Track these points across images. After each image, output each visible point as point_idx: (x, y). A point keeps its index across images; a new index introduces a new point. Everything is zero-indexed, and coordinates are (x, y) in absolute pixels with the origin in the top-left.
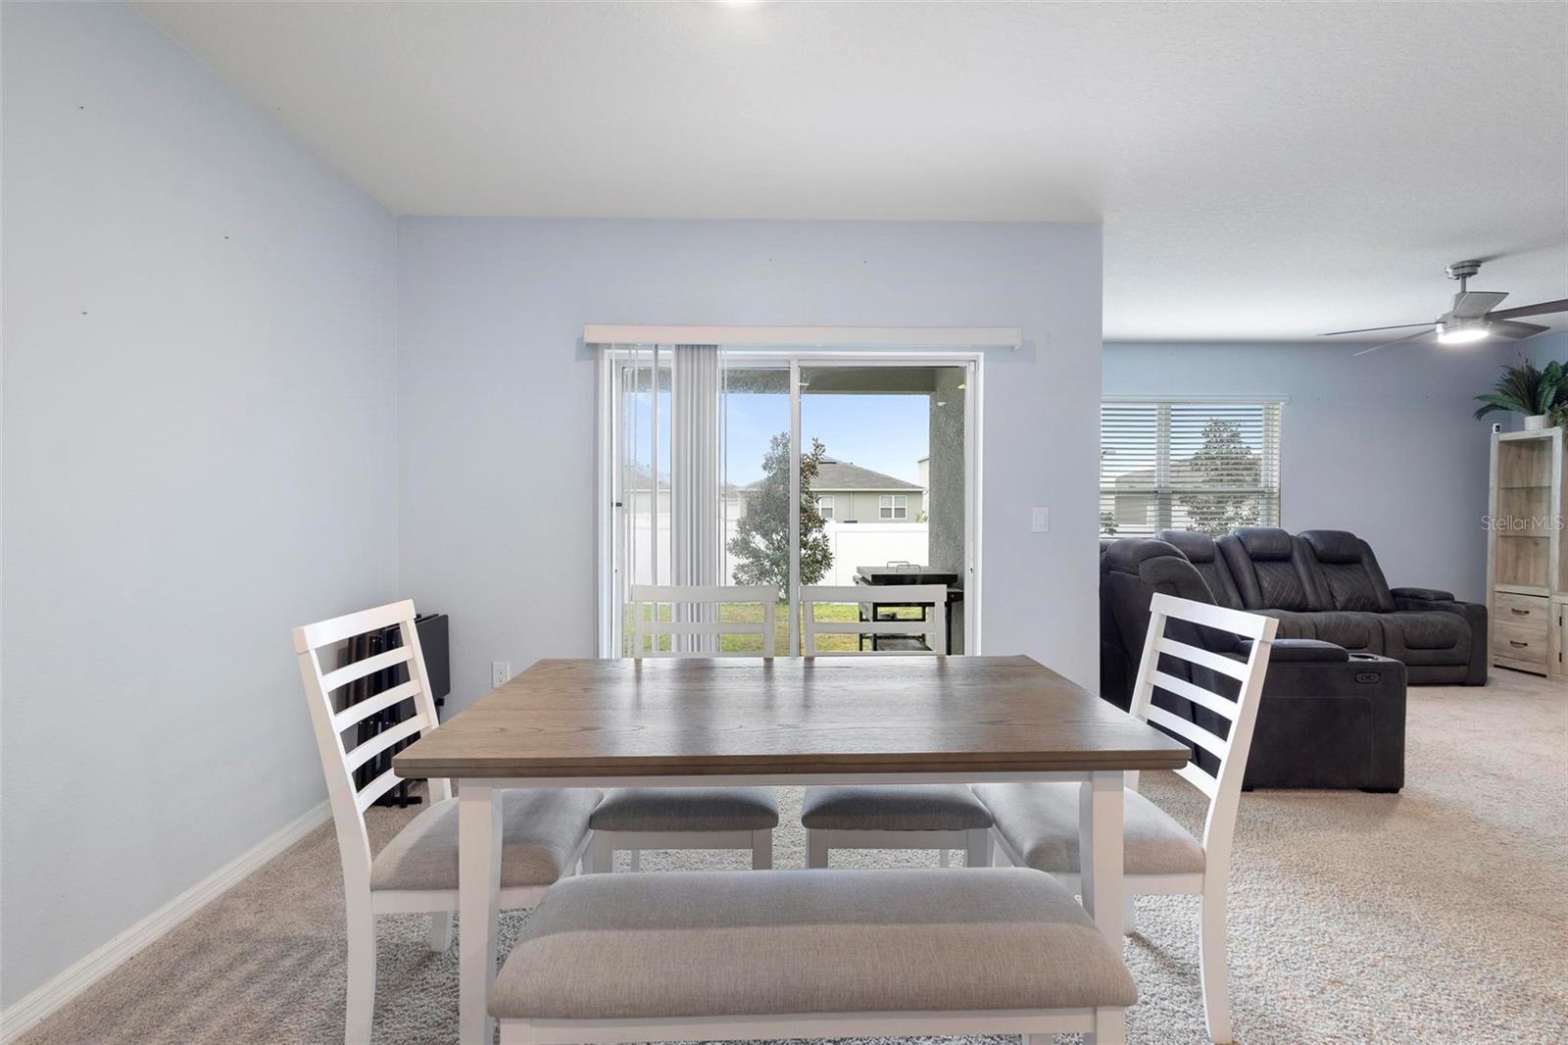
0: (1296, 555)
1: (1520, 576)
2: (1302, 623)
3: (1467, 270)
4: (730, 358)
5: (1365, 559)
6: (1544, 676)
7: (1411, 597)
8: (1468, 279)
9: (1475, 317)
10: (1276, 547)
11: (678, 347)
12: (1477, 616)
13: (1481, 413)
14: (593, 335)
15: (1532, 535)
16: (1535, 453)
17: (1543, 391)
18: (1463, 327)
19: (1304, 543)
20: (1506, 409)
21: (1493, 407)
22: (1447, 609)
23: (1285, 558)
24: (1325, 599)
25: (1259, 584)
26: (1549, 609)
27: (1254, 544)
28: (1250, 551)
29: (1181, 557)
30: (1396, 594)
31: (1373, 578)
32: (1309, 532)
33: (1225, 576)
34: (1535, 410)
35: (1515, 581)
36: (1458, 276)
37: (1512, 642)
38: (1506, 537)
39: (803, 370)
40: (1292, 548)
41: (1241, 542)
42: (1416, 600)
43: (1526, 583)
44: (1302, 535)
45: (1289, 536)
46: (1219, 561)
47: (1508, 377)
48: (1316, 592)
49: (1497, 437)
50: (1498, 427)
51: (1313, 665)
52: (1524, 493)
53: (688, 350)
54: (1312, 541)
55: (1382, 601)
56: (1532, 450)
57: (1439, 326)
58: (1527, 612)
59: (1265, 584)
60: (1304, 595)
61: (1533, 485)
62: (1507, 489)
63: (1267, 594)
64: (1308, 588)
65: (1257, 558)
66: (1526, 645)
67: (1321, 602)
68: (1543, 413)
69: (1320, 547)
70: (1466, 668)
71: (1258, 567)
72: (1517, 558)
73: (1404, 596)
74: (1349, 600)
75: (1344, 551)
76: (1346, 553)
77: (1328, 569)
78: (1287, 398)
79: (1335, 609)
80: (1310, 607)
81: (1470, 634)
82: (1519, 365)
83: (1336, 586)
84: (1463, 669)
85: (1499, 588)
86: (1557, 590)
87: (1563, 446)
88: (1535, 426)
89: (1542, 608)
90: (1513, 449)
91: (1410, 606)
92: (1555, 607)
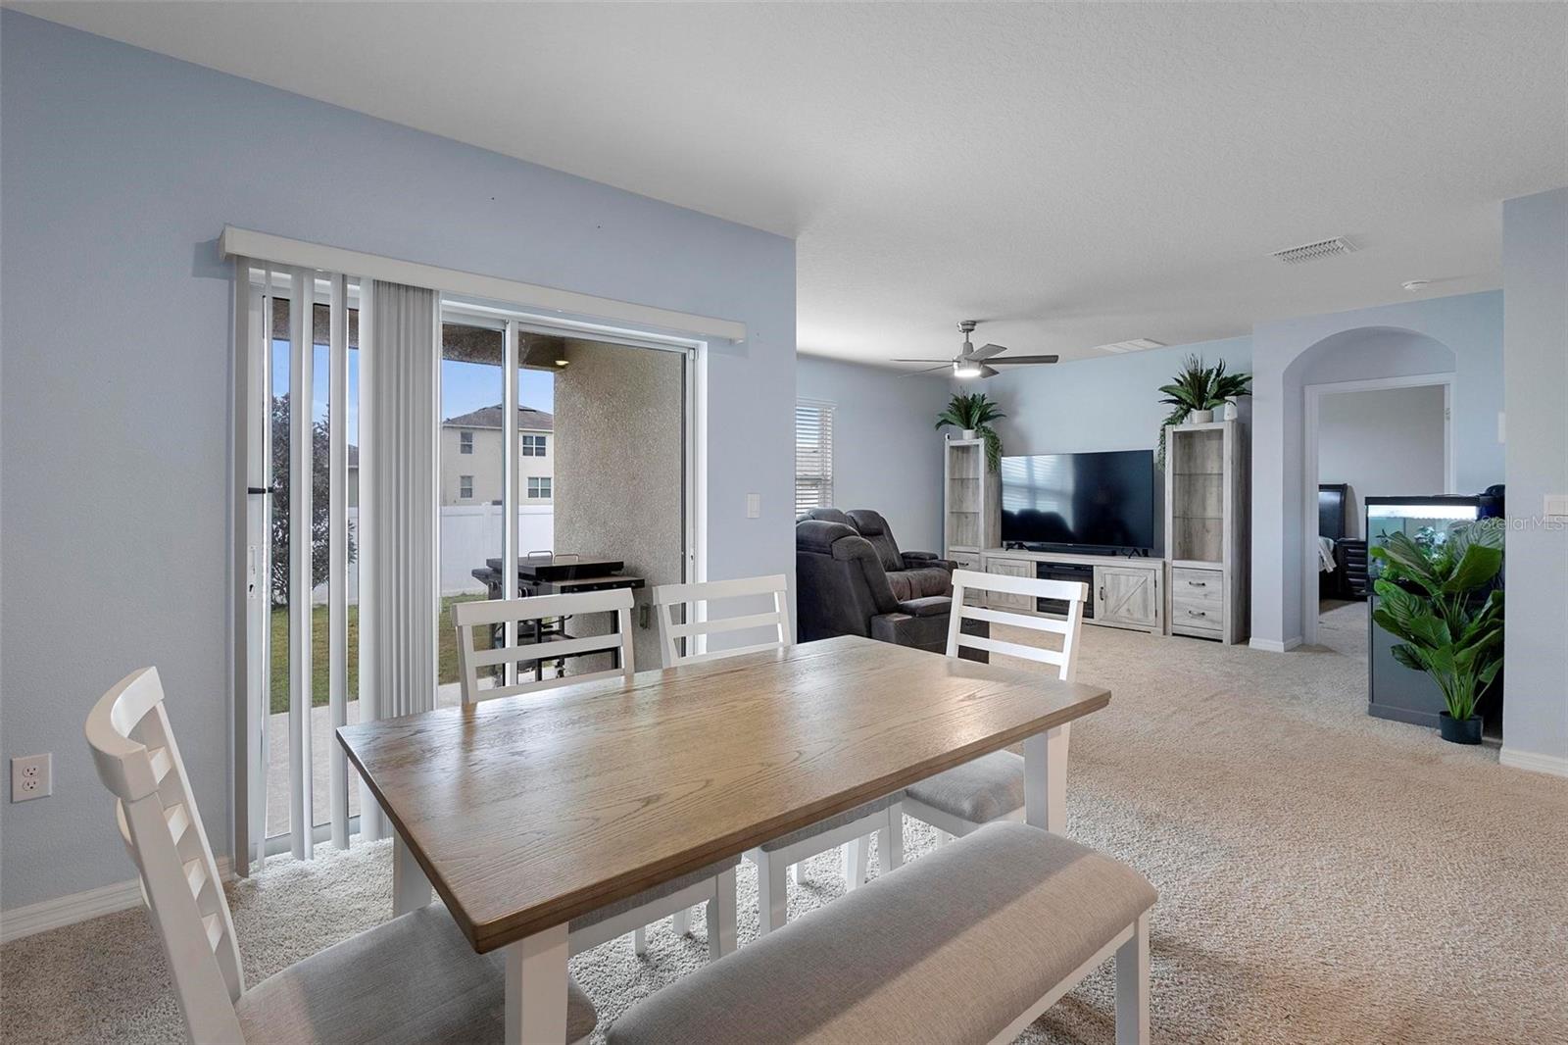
1: (963, 539)
3: (969, 327)
4: (449, 309)
5: (885, 532)
7: (914, 558)
8: (970, 334)
9: (976, 361)
11: (377, 283)
13: (939, 424)
14: (237, 243)
15: (969, 511)
16: (970, 456)
17: (973, 413)
18: (968, 367)
19: (851, 520)
20: (954, 424)
21: (945, 421)
22: (938, 566)
26: (980, 561)
29: (855, 534)
30: (904, 556)
31: (891, 546)
32: (855, 512)
34: (968, 426)
35: (956, 543)
36: (964, 330)
38: (952, 512)
39: (524, 336)
42: (918, 561)
43: (970, 545)
44: (848, 514)
45: (842, 514)
47: (954, 402)
49: (949, 443)
50: (948, 435)
52: (962, 482)
53: (392, 289)
54: (856, 519)
55: (898, 564)
56: (963, 452)
57: (955, 364)
58: (968, 565)
61: (964, 477)
62: (953, 480)
68: (972, 428)
69: (860, 523)
72: (958, 527)
73: (910, 558)
75: (875, 527)
78: (836, 404)
82: (961, 396)
85: (951, 549)
86: (982, 548)
87: (986, 452)
88: (968, 437)
89: (975, 561)
90: (955, 451)
91: (914, 565)
92: (983, 560)
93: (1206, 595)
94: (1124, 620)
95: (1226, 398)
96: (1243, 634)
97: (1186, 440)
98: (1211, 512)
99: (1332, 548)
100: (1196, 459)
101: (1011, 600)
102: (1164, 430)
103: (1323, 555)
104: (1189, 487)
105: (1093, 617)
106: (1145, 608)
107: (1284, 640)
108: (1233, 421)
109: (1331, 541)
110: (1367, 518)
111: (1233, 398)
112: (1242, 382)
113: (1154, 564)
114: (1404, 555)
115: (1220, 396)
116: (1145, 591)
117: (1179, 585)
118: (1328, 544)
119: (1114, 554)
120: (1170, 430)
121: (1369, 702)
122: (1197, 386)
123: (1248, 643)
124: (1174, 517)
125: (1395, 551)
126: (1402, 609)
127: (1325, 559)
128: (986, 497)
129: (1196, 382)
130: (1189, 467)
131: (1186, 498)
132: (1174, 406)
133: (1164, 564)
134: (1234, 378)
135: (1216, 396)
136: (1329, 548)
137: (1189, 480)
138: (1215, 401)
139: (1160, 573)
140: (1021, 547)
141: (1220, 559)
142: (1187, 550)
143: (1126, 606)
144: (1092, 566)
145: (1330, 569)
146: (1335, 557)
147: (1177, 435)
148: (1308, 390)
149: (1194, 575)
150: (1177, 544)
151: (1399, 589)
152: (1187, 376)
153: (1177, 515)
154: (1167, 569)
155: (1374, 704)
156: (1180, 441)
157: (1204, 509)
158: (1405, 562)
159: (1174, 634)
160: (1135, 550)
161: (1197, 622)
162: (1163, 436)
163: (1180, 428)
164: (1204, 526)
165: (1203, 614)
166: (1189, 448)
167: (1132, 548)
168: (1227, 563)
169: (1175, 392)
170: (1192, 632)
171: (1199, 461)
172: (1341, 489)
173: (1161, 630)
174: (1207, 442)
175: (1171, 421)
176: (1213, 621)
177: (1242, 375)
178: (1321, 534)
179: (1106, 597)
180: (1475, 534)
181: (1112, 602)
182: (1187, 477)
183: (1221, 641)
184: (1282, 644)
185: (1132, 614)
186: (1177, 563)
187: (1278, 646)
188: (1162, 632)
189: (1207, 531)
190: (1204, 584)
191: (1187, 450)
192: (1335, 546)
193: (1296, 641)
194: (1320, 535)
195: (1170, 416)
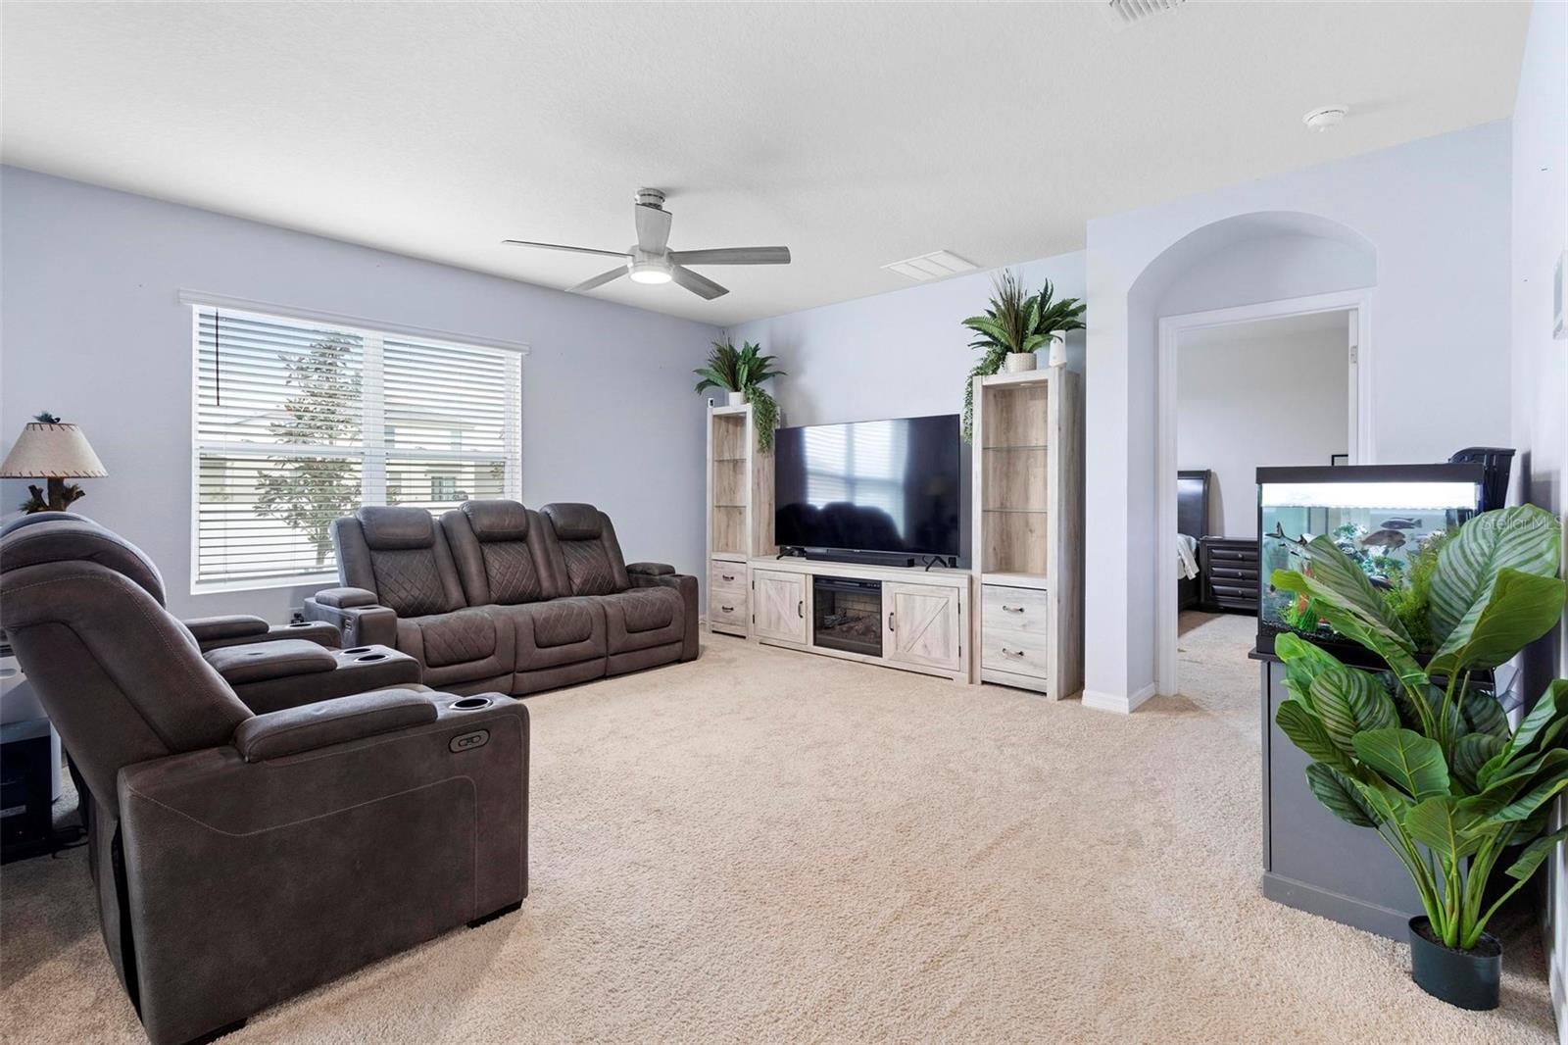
0: (533, 534)
1: (730, 544)
2: (520, 619)
3: (655, 200)
5: (605, 534)
6: (744, 637)
7: (642, 572)
10: (508, 524)
12: (690, 588)
13: (701, 386)
15: (738, 504)
16: (739, 428)
17: (739, 369)
19: (542, 519)
20: (718, 385)
21: (709, 382)
22: (667, 584)
23: (519, 538)
24: (561, 582)
25: (486, 572)
26: (746, 574)
27: (484, 523)
28: (478, 529)
30: (632, 571)
31: (611, 554)
32: (550, 506)
33: (445, 564)
34: (736, 389)
35: (726, 549)
36: (646, 207)
37: (723, 608)
38: (720, 507)
40: (528, 523)
41: (468, 518)
42: (645, 576)
43: (735, 551)
44: (542, 510)
45: (525, 511)
46: (440, 547)
47: (717, 354)
48: (552, 576)
49: (711, 411)
50: (712, 401)
51: (370, 744)
52: (731, 465)
54: (552, 515)
55: (619, 580)
56: (734, 424)
58: (732, 578)
59: (493, 572)
60: (538, 581)
62: (719, 461)
63: (494, 586)
64: (543, 572)
65: (487, 539)
66: (732, 609)
67: (557, 588)
68: (740, 390)
69: (560, 522)
70: (681, 644)
71: (486, 550)
72: (728, 526)
73: (636, 573)
74: (585, 582)
75: (584, 526)
76: (585, 528)
77: (567, 548)
78: (527, 348)
79: (571, 594)
80: (544, 594)
81: (683, 608)
82: (725, 345)
83: (574, 567)
84: (678, 646)
85: (713, 557)
86: (750, 556)
87: (756, 422)
88: (735, 402)
89: (742, 574)
90: (723, 424)
91: (641, 582)
92: (750, 571)
93: (1024, 626)
94: (922, 661)
95: (1052, 333)
96: (1074, 685)
97: (1003, 398)
98: (1034, 504)
99: (1194, 548)
100: (1016, 428)
101: (782, 630)
102: (971, 384)
103: (1184, 557)
104: (1008, 468)
105: (881, 656)
106: (946, 643)
107: (1128, 696)
108: (1061, 368)
109: (1193, 540)
110: (1260, 510)
111: (1061, 333)
112: (1075, 313)
113: (955, 578)
114: (1339, 585)
115: (1044, 329)
116: (946, 619)
117: (990, 611)
118: (1189, 543)
119: (911, 564)
120: (979, 383)
121: (1262, 870)
122: (1013, 316)
123: (1081, 697)
124: (985, 511)
125: (1321, 580)
126: (1333, 700)
127: (1186, 562)
128: (757, 485)
129: (1011, 310)
130: (1008, 440)
131: (1004, 483)
132: (986, 349)
133: (971, 580)
134: (1065, 304)
135: (1037, 331)
136: (1191, 549)
137: (1008, 457)
138: (1038, 338)
139: (964, 593)
140: (802, 554)
141: (1044, 574)
142: (1005, 561)
143: (920, 642)
144: (881, 581)
145: (1192, 576)
146: (1197, 560)
147: (992, 392)
148: (1163, 323)
149: (1009, 595)
150: (991, 550)
151: (1325, 656)
152: (1000, 303)
153: (991, 507)
154: (975, 587)
155: (1273, 876)
156: (996, 404)
157: (1027, 498)
158: (1346, 604)
159: (984, 683)
160: (937, 558)
161: (1014, 666)
162: (970, 394)
163: (992, 380)
164: (1027, 524)
165: (1021, 653)
166: (1007, 412)
167: (932, 556)
168: (1052, 577)
169: (985, 327)
170: (1007, 679)
171: (1020, 430)
172: (1204, 476)
173: (966, 676)
174: (1031, 403)
175: (981, 371)
176: (1034, 665)
177: (1075, 300)
178: (1181, 531)
179: (898, 626)
180: (1482, 542)
181: (904, 631)
182: (1004, 454)
183: (1045, 694)
184: (1127, 700)
185: (929, 653)
186: (989, 578)
187: (1120, 704)
188: (967, 680)
189: (1031, 531)
190: (1021, 610)
191: (1004, 415)
192: (1197, 545)
193: (1144, 693)
194: (1179, 532)
195: (979, 365)
